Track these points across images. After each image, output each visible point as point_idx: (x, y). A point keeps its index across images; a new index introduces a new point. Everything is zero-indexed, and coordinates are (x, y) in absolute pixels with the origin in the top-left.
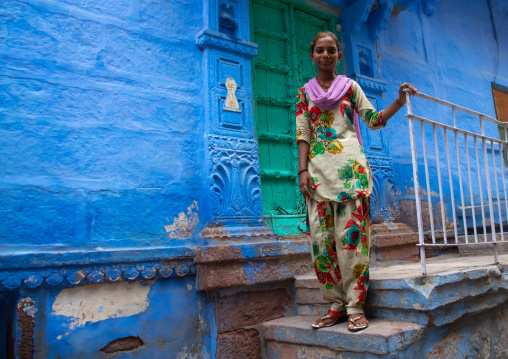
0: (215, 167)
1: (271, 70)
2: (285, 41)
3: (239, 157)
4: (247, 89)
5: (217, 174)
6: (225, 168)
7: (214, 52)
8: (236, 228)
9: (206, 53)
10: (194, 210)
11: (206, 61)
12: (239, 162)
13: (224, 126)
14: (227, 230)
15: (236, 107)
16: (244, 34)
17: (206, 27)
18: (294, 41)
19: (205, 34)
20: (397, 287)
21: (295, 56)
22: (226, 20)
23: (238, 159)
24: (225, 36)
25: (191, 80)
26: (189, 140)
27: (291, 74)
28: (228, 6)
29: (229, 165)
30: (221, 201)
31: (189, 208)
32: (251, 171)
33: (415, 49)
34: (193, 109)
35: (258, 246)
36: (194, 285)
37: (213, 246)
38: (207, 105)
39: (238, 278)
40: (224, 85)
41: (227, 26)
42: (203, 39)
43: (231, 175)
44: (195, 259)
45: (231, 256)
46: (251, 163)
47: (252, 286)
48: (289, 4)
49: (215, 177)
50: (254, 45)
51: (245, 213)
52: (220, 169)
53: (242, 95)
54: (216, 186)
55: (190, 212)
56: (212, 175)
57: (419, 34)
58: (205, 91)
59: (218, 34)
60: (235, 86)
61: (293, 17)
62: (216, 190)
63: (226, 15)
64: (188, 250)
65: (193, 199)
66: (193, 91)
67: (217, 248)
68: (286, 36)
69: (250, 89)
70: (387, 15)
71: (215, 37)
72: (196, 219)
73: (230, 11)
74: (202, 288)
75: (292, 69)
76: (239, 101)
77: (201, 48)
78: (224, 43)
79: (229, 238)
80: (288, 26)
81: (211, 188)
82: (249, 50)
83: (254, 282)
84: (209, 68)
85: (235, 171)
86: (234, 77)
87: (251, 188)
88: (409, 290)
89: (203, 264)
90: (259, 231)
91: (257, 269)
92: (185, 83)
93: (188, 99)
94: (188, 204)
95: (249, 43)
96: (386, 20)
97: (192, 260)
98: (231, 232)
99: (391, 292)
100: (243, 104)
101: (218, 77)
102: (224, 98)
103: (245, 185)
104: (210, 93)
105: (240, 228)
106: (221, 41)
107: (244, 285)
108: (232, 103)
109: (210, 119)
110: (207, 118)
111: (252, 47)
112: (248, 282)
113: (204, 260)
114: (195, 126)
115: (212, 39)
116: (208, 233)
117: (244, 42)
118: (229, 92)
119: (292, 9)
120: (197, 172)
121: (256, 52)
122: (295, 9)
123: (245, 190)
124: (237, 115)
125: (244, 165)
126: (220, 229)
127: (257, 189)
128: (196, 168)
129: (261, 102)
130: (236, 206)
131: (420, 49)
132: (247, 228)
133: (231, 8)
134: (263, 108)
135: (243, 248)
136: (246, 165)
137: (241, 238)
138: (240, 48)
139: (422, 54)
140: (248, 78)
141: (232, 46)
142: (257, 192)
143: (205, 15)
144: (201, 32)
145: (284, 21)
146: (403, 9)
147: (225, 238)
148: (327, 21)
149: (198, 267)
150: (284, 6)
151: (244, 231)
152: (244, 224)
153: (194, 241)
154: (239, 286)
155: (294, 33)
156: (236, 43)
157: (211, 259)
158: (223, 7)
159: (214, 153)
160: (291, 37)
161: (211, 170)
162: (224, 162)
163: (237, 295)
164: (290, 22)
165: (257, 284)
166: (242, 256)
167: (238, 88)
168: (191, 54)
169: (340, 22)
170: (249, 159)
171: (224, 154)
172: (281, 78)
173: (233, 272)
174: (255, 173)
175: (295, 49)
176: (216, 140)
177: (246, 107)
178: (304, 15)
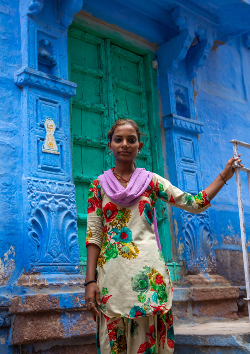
0: (33, 211)
1: (86, 109)
2: (101, 78)
3: (57, 201)
4: (65, 131)
5: (35, 218)
6: (43, 212)
7: (33, 91)
8: (53, 276)
9: (25, 92)
10: (10, 256)
11: (26, 100)
12: (57, 206)
13: (43, 168)
14: (45, 278)
15: (55, 149)
16: (62, 72)
18: (110, 78)
19: (25, 72)
21: (111, 95)
22: (45, 57)
23: (56, 203)
24: (44, 75)
25: (10, 120)
26: (8, 183)
27: (106, 113)
28: (47, 42)
29: (47, 209)
30: (38, 246)
31: (6, 254)
32: (69, 215)
33: (234, 86)
34: (12, 150)
35: (76, 295)
36: (7, 339)
37: (31, 295)
38: (26, 146)
39: (55, 330)
40: (42, 126)
41: (46, 64)
42: (23, 77)
43: (48, 219)
44: (10, 309)
45: (49, 306)
46: (69, 207)
47: (69, 338)
48: (105, 39)
49: (34, 222)
50: (73, 84)
51: (62, 259)
52: (38, 213)
53: (60, 136)
54: (34, 231)
55: (6, 259)
56: (30, 219)
57: (238, 70)
58: (24, 131)
59: (38, 73)
60: (54, 127)
61: (109, 53)
62: (34, 235)
63: (44, 52)
64: (4, 299)
65: (10, 244)
66: (12, 132)
67: (35, 297)
68: (102, 73)
69: (68, 130)
71: (35, 76)
72: (12, 267)
73: (49, 47)
74: (16, 341)
75: (108, 109)
76: (58, 142)
77: (20, 87)
78: (43, 82)
79: (47, 287)
80: (104, 62)
81: (29, 233)
82: (67, 90)
83: (70, 335)
84: (29, 108)
85: (53, 215)
86: (52, 117)
87: (68, 234)
89: (19, 314)
90: (76, 280)
91: (74, 321)
92: (3, 122)
93: (7, 140)
94: (5, 250)
95: (67, 82)
97: (8, 310)
98: (48, 280)
100: (61, 146)
101: (37, 118)
102: (43, 140)
103: (63, 230)
104: (29, 134)
105: (57, 276)
106: (40, 80)
107: (60, 339)
108: (50, 145)
109: (30, 161)
110: (26, 160)
111: (71, 87)
112: (65, 335)
113: (22, 310)
114: (13, 168)
115: (32, 78)
116: (25, 281)
117: (63, 81)
118: (48, 133)
119: (109, 44)
120: (14, 216)
121: (75, 91)
122: (112, 44)
123: (63, 235)
124: (55, 157)
125: (62, 209)
126: (37, 277)
127: (74, 234)
128: (14, 211)
129: (78, 143)
130: (54, 252)
131: (239, 86)
132: (63, 275)
133: (49, 44)
134: (78, 149)
135: (60, 297)
136: (64, 209)
137: (59, 286)
138: (59, 87)
140: (66, 119)
141: (51, 85)
142: (74, 238)
144: (21, 70)
145: (99, 58)
146: (223, 43)
147: (43, 286)
149: (13, 318)
150: (100, 41)
151: (61, 279)
152: (61, 271)
153: (10, 290)
154: (55, 339)
155: (110, 69)
156: (56, 82)
157: (29, 309)
158: (41, 44)
159: (33, 197)
160: (107, 74)
161: (29, 214)
162: (43, 206)
163: (53, 349)
164: (107, 58)
165: (72, 337)
166: (60, 306)
167: (57, 129)
168: (10, 93)
170: (67, 203)
171: (43, 198)
172: (96, 117)
173: (50, 324)
174: (72, 217)
175: (111, 87)
176: (34, 183)
177: (64, 149)
178: (119, 51)
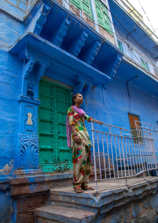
0: (21, 146)
1: (46, 109)
2: (52, 98)
3: (31, 142)
4: (36, 117)
5: (22, 149)
6: (25, 146)
7: (24, 103)
8: (28, 170)
9: (21, 103)
10: (12, 163)
11: (21, 106)
12: (31, 144)
13: (26, 130)
14: (24, 171)
15: (31, 123)
16: (36, 97)
17: (22, 94)
18: (55, 98)
19: (21, 97)
20: (87, 197)
21: (55, 104)
22: (30, 92)
23: (31, 143)
24: (28, 97)
25: (15, 113)
26: (12, 136)
27: (53, 110)
28: (31, 87)
29: (27, 145)
30: (23, 159)
31: (10, 162)
32: (35, 147)
33: (100, 101)
34: (15, 124)
35: (36, 177)
36: (9, 193)
37: (18, 178)
38: (20, 123)
39: (27, 191)
40: (27, 115)
41: (30, 94)
42: (20, 98)
43: (27, 149)
44: (11, 183)
45: (24, 182)
46: (36, 144)
47: (32, 193)
48: (54, 85)
49: (21, 150)
50: (39, 100)
51: (32, 164)
52: (23, 147)
53: (34, 119)
54: (21, 153)
55: (10, 164)
56: (20, 149)
57: (101, 96)
58: (20, 118)
59: (26, 97)
60: (32, 115)
61: (55, 90)
62: (21, 155)
63: (30, 90)
64: (8, 179)
65: (12, 158)
66: (15, 118)
67: (19, 179)
68: (52, 97)
70: (89, 89)
71: (25, 98)
72: (12, 167)
73: (32, 88)
74: (12, 195)
75: (54, 109)
76: (32, 121)
77: (20, 102)
78: (28, 100)
79: (25, 174)
80: (53, 93)
81: (19, 154)
82: (37, 102)
83: (33, 192)
84: (22, 109)
85: (29, 148)
86: (31, 112)
87: (35, 154)
88: (91, 199)
89: (13, 185)
90: (37, 171)
91: (35, 187)
92: (12, 114)
93: (13, 120)
94: (10, 160)
95: (38, 100)
96: (89, 91)
97: (9, 183)
98: (26, 172)
99: (84, 199)
100: (34, 122)
101: (25, 112)
102: (27, 120)
103: (33, 153)
104: (21, 118)
105: (30, 170)
106: (27, 99)
107: (29, 193)
108: (30, 122)
109: (21, 128)
110: (20, 127)
111: (39, 101)
112: (31, 192)
113: (13, 184)
114: (15, 131)
115: (24, 99)
116: (16, 172)
117: (36, 99)
118: (29, 118)
119: (55, 87)
120: (14, 148)
121: (40, 103)
122: (56, 87)
123: (33, 155)
124: (31, 126)
125: (33, 145)
126: (21, 171)
127: (37, 154)
128: (14, 146)
129: (41, 121)
130: (29, 162)
131: (102, 101)
132: (32, 170)
133: (32, 87)
134: (42, 123)
135: (29, 178)
136: (34, 145)
137: (29, 174)
138: (34, 101)
139: (103, 102)
140: (36, 112)
141: (31, 101)
142: (37, 155)
143: (22, 90)
144: (20, 96)
145: (52, 91)
146: (96, 87)
147: (23, 174)
148: (68, 91)
149: (11, 186)
150: (52, 86)
151: (31, 171)
152: (31, 168)
153: (11, 176)
154: (27, 194)
155: (55, 95)
156: (33, 100)
157: (16, 183)
158: (29, 87)
159: (21, 141)
160: (54, 97)
161: (19, 147)
162: (25, 144)
163: (26, 197)
164: (54, 92)
165: (34, 193)
166: (29, 182)
167: (32, 116)
168: (16, 104)
169: (72, 91)
170: (35, 143)
171: (25, 141)
172: (50, 112)
173: (25, 188)
174: (37, 148)
175: (55, 101)
176: (22, 136)
177: (35, 123)
178: (59, 89)
